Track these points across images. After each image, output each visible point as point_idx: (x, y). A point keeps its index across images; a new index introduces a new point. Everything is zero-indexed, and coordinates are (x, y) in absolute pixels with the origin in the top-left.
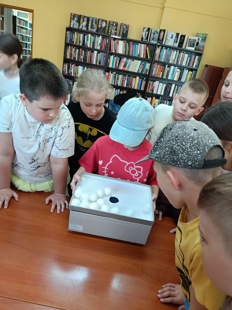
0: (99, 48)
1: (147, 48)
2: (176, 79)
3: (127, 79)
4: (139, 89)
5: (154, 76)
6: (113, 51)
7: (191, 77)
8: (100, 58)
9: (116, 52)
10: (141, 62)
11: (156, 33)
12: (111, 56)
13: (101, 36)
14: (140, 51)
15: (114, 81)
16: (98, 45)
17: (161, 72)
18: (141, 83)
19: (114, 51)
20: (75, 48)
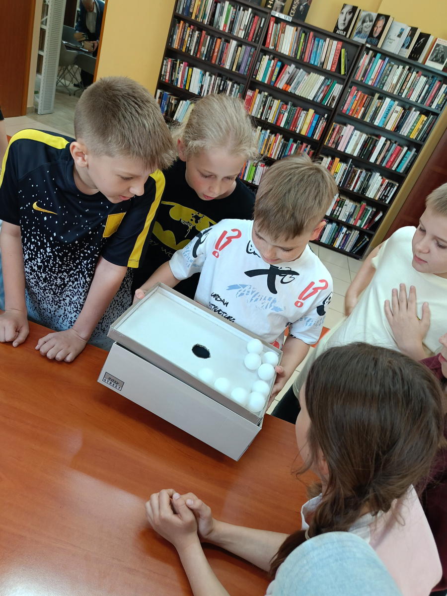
0: (241, 35)
1: (343, 50)
2: (390, 127)
3: (288, 110)
4: (310, 135)
5: (345, 114)
6: (270, 45)
7: (422, 128)
8: (241, 57)
9: (277, 49)
10: (325, 80)
11: (367, 19)
12: (264, 57)
13: (250, 10)
14: (328, 55)
15: (261, 110)
16: (240, 29)
17: (363, 106)
18: (317, 124)
19: (271, 47)
20: (192, 27)
